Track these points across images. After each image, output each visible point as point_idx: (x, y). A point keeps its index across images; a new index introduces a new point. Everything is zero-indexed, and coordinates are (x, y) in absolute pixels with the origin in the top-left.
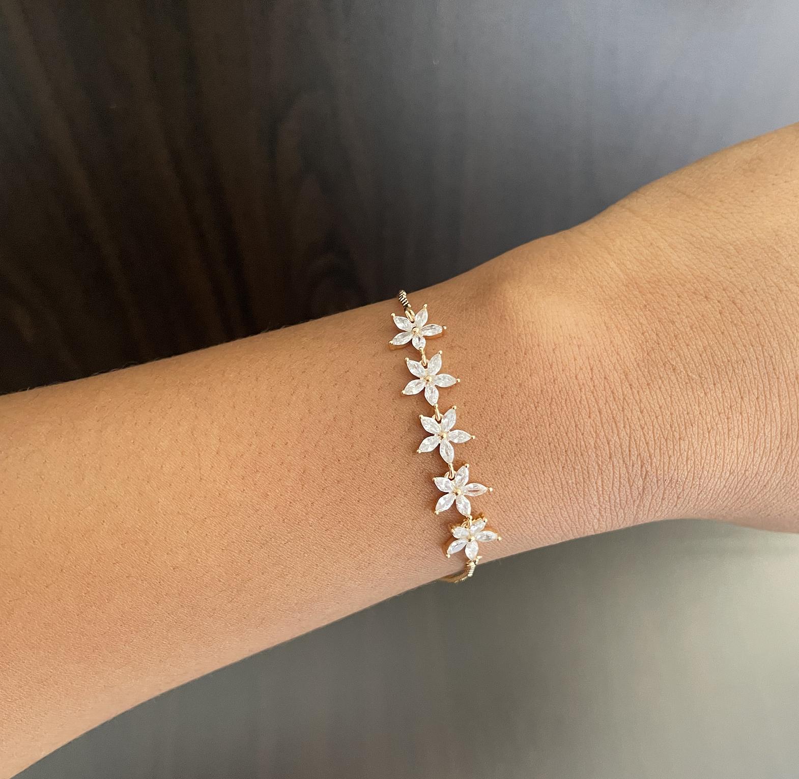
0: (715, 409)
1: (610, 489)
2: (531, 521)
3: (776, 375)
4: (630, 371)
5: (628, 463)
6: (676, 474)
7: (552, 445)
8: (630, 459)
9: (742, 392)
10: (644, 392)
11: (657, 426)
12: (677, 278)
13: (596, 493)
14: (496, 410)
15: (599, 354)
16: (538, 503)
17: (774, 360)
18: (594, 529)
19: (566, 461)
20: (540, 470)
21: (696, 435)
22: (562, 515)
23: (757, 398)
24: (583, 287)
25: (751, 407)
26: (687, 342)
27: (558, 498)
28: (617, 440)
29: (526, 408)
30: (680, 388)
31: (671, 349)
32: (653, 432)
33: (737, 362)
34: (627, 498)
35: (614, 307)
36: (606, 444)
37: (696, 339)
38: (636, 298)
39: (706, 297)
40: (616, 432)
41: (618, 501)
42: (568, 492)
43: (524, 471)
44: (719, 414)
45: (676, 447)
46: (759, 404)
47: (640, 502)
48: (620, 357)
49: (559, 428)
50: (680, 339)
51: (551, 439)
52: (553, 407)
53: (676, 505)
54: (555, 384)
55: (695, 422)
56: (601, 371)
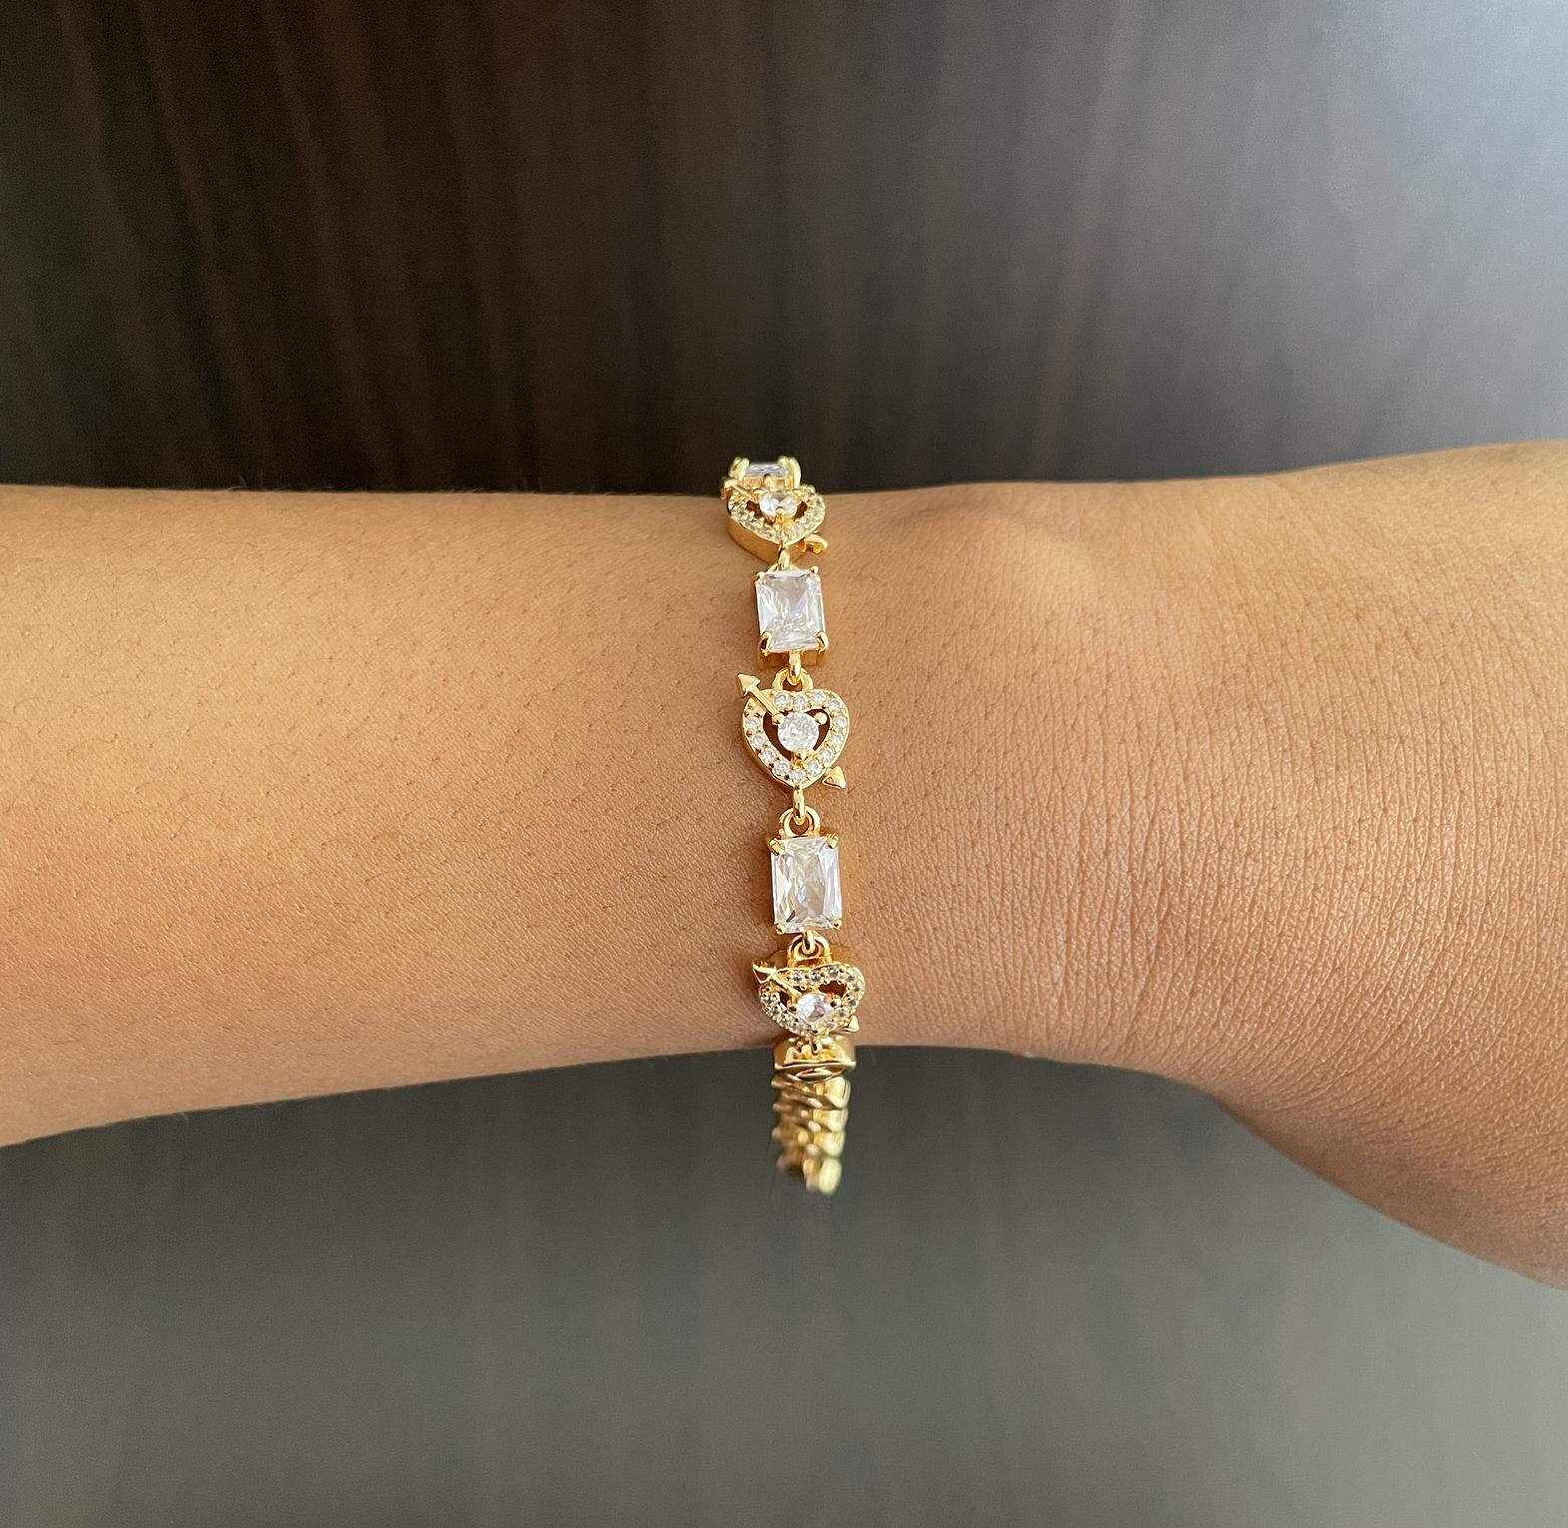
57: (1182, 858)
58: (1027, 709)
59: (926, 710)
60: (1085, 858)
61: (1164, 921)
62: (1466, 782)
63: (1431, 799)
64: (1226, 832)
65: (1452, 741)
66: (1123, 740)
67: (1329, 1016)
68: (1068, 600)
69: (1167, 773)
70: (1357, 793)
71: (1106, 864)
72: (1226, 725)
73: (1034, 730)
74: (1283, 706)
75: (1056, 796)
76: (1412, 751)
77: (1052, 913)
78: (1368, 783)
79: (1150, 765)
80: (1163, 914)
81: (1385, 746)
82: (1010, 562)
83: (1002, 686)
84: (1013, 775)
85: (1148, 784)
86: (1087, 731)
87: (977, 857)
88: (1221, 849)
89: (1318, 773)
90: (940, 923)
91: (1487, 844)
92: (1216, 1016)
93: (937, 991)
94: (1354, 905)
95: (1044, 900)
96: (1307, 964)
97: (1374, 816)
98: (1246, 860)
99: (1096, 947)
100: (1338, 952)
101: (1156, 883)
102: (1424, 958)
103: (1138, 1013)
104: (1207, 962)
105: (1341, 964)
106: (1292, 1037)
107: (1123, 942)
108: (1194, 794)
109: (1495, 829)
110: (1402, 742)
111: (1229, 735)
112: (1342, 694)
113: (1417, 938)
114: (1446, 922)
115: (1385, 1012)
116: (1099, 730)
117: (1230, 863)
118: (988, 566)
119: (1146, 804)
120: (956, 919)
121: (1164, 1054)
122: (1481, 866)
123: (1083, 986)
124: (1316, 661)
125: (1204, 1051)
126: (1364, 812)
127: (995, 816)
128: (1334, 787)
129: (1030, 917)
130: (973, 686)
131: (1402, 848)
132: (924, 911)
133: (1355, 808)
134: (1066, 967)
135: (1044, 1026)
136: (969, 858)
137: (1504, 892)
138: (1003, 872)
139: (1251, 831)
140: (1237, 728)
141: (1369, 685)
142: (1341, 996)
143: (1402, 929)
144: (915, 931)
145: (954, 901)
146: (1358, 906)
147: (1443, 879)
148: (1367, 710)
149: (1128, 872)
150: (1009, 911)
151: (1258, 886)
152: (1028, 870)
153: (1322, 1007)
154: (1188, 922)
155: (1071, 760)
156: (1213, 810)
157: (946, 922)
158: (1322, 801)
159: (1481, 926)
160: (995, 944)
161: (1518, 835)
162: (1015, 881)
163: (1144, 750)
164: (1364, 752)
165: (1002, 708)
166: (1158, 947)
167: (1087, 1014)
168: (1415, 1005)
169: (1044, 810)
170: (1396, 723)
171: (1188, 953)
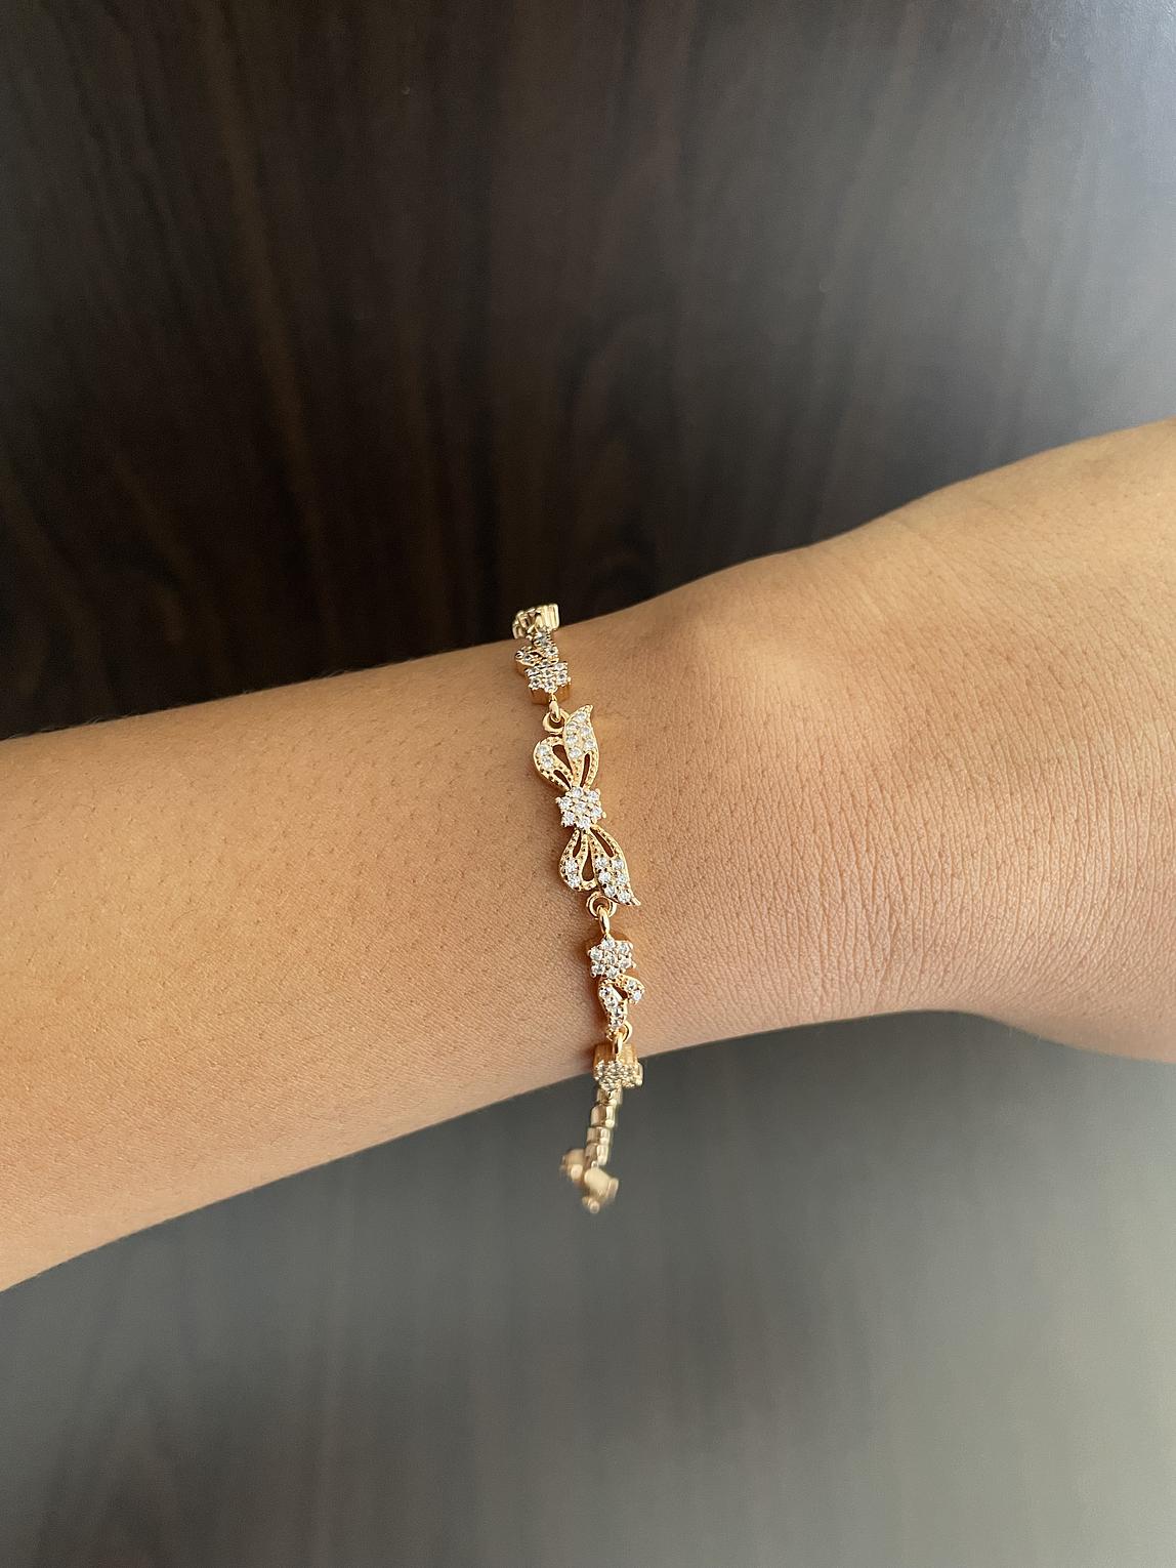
0: (1010, 832)
1: (841, 946)
2: (716, 992)
3: (1108, 786)
4: (881, 765)
5: (870, 908)
6: (943, 930)
7: (754, 872)
8: (873, 902)
9: (1054, 808)
10: (901, 798)
11: (918, 853)
12: (966, 627)
13: (818, 954)
14: (671, 813)
15: (835, 734)
16: (727, 963)
17: (1106, 763)
18: (813, 1014)
19: (775, 898)
20: (733, 910)
21: (978, 873)
22: (764, 987)
23: (1077, 821)
24: (817, 632)
25: (1066, 834)
26: (973, 726)
27: (759, 959)
28: (855, 870)
29: (717, 811)
30: (958, 795)
31: (948, 735)
32: (912, 863)
33: (1049, 761)
34: (866, 965)
35: (864, 665)
36: (838, 877)
37: (988, 722)
38: (900, 652)
39: (1008, 659)
40: (855, 859)
41: (851, 968)
42: (775, 949)
43: (708, 911)
44: (1016, 841)
45: (945, 888)
46: (1078, 830)
47: (886, 973)
48: (868, 743)
49: (766, 847)
50: (963, 721)
51: (752, 863)
52: (759, 813)
53: (941, 985)
54: (764, 776)
55: (977, 852)
56: (837, 761)
57: (903, 890)
79: (867, 825)
87: (743, 924)
116: (822, 805)
140: (929, 778)
152: (784, 923)
163: (860, 813)
169: (790, 879)
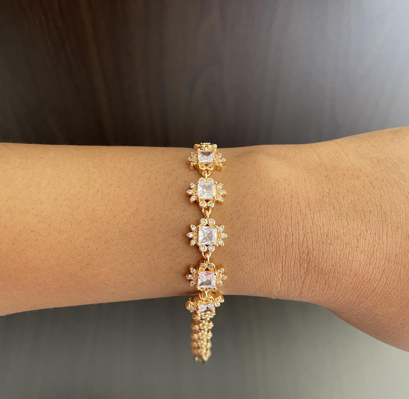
58: (270, 206)
59: (244, 206)
60: (286, 245)
61: (308, 263)
62: (388, 222)
63: (379, 227)
64: (324, 238)
65: (384, 211)
66: (296, 214)
67: (354, 288)
68: (281, 176)
69: (308, 222)
70: (359, 227)
71: (292, 247)
72: (323, 209)
73: (272, 211)
74: (338, 204)
75: (279, 229)
76: (373, 215)
77: (278, 261)
78: (362, 224)
80: (308, 261)
81: (366, 214)
82: (265, 167)
83: (264, 199)
84: (267, 224)
85: (303, 226)
86: (286, 211)
88: (323, 243)
89: (348, 221)
90: (248, 263)
91: (395, 239)
92: (323, 288)
93: (247, 281)
94: (360, 257)
95: (276, 257)
96: (347, 274)
97: (364, 233)
98: (330, 245)
99: (290, 270)
100: (356, 270)
101: (306, 252)
102: (379, 271)
103: (302, 287)
104: (320, 273)
105: (357, 273)
106: (344, 293)
107: (297, 268)
108: (315, 228)
109: (397, 235)
110: (371, 212)
111: (324, 212)
112: (354, 200)
113: (377, 266)
114: (385, 261)
115: (370, 286)
117: (326, 247)
118: (259, 168)
119: (303, 231)
120: (252, 262)
121: (310, 298)
122: (393, 245)
123: (287, 280)
124: (347, 191)
125: (321, 297)
126: (361, 232)
127: (262, 235)
128: (353, 225)
129: (272, 262)
130: (256, 199)
131: (372, 241)
132: (243, 260)
133: (359, 231)
134: (282, 275)
135: (276, 291)
136: (255, 246)
137: (400, 252)
138: (265, 250)
139: (331, 238)
141: (361, 197)
142: (357, 282)
143: (373, 263)
144: (241, 265)
145: (251, 257)
146: (361, 257)
147: (383, 249)
148: (361, 204)
149: (298, 250)
150: (266, 260)
151: (333, 253)
153: (352, 285)
154: (315, 263)
155: (282, 219)
156: (320, 233)
157: (249, 263)
158: (350, 229)
159: (395, 262)
160: (263, 269)
161: (403, 236)
162: (268, 252)
164: (361, 215)
165: (264, 205)
166: (307, 270)
167: (288, 287)
168: (378, 284)
170: (369, 208)
171: (315, 271)
